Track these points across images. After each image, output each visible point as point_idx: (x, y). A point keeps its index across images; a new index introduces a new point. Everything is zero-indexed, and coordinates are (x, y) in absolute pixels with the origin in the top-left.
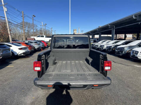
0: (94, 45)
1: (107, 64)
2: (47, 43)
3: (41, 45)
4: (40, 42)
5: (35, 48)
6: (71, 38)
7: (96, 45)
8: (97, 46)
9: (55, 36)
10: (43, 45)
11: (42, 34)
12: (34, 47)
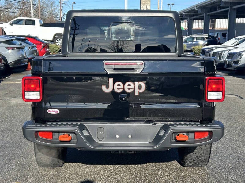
0: (209, 52)
1: (214, 86)
2: (46, 46)
3: (27, 51)
4: (23, 40)
5: (6, 61)
6: (124, 19)
7: (214, 54)
8: (220, 55)
9: (75, 15)
10: (32, 53)
11: (28, 14)
12: (5, 59)
